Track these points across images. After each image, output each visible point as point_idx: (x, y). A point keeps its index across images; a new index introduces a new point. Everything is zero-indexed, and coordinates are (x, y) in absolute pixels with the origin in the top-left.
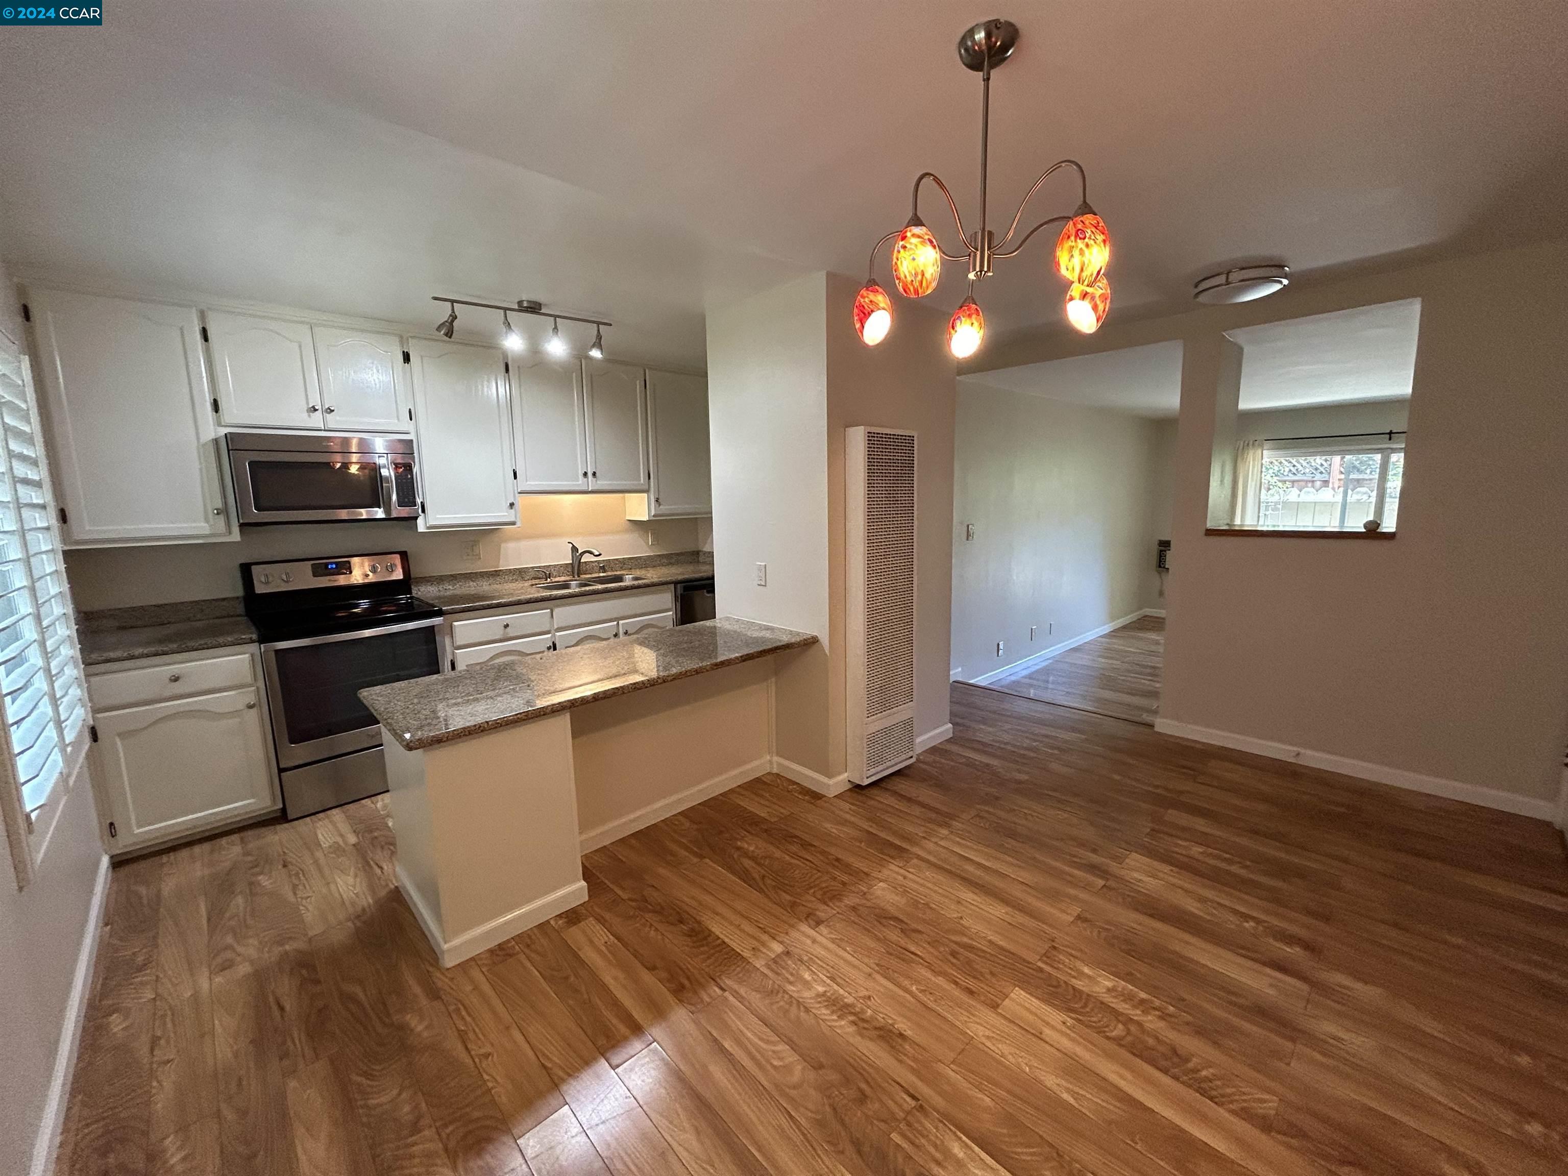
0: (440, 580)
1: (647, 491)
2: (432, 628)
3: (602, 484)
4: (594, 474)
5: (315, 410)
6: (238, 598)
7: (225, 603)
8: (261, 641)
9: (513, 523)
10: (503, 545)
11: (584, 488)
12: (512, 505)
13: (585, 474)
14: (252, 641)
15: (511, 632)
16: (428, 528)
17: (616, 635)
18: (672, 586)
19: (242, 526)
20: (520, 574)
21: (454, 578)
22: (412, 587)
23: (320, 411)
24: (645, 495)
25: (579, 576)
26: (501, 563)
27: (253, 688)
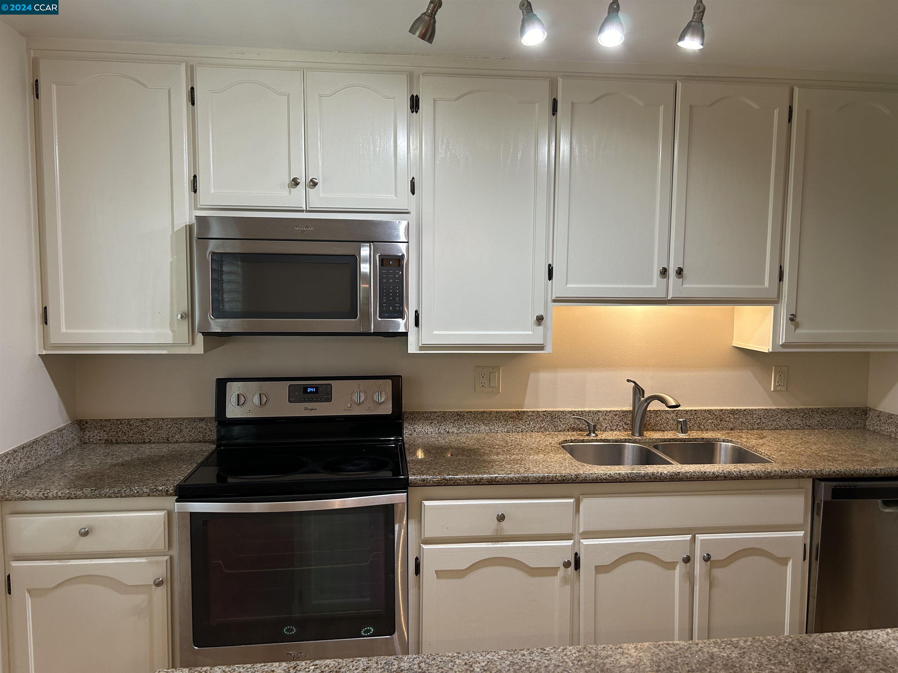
0: (442, 417)
1: (774, 302)
4: (680, 272)
5: (295, 183)
9: (541, 347)
10: (532, 375)
11: (661, 295)
12: (540, 319)
14: (169, 495)
15: (508, 528)
16: (421, 348)
17: (687, 560)
18: (808, 485)
20: (552, 420)
22: (406, 425)
23: (302, 185)
24: (770, 309)
25: (641, 435)
26: (527, 401)
27: (167, 558)
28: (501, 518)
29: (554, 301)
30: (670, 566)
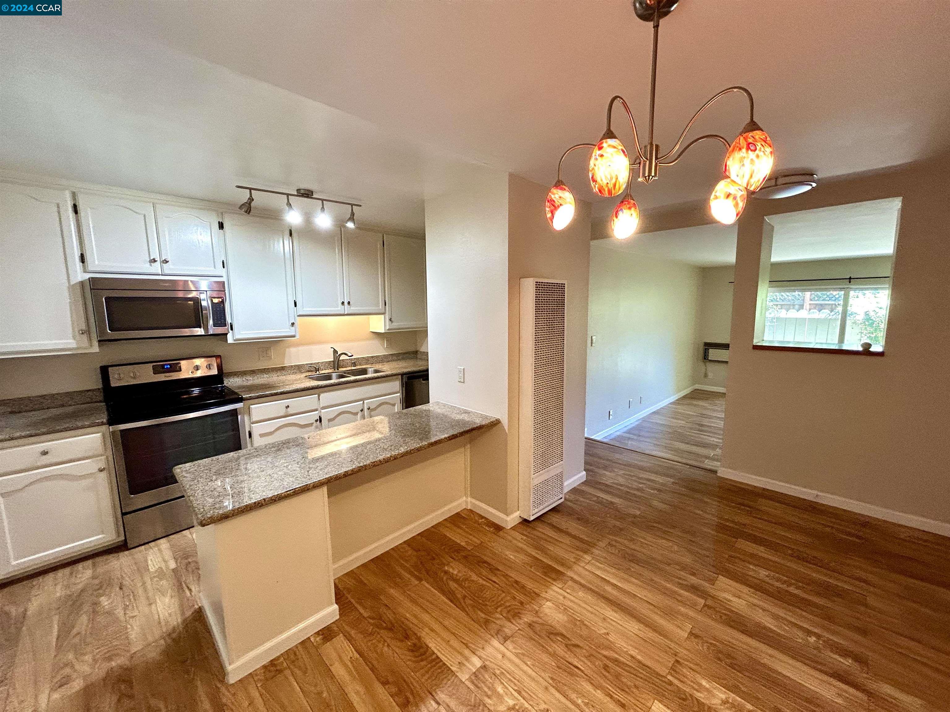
0: (243, 373)
1: (384, 314)
2: (236, 410)
3: (353, 309)
4: (349, 303)
5: (154, 261)
6: (99, 389)
7: (89, 393)
8: (111, 422)
9: (294, 336)
10: (287, 350)
11: (342, 312)
12: (293, 324)
13: (343, 303)
14: (102, 424)
15: (290, 411)
16: (235, 340)
17: (362, 410)
18: (400, 377)
19: (99, 341)
20: (299, 368)
21: (253, 372)
22: (224, 379)
23: (158, 263)
24: (383, 316)
25: (338, 370)
26: (286, 362)
27: (105, 457)
28: (288, 407)
29: (298, 316)
30: (356, 414)
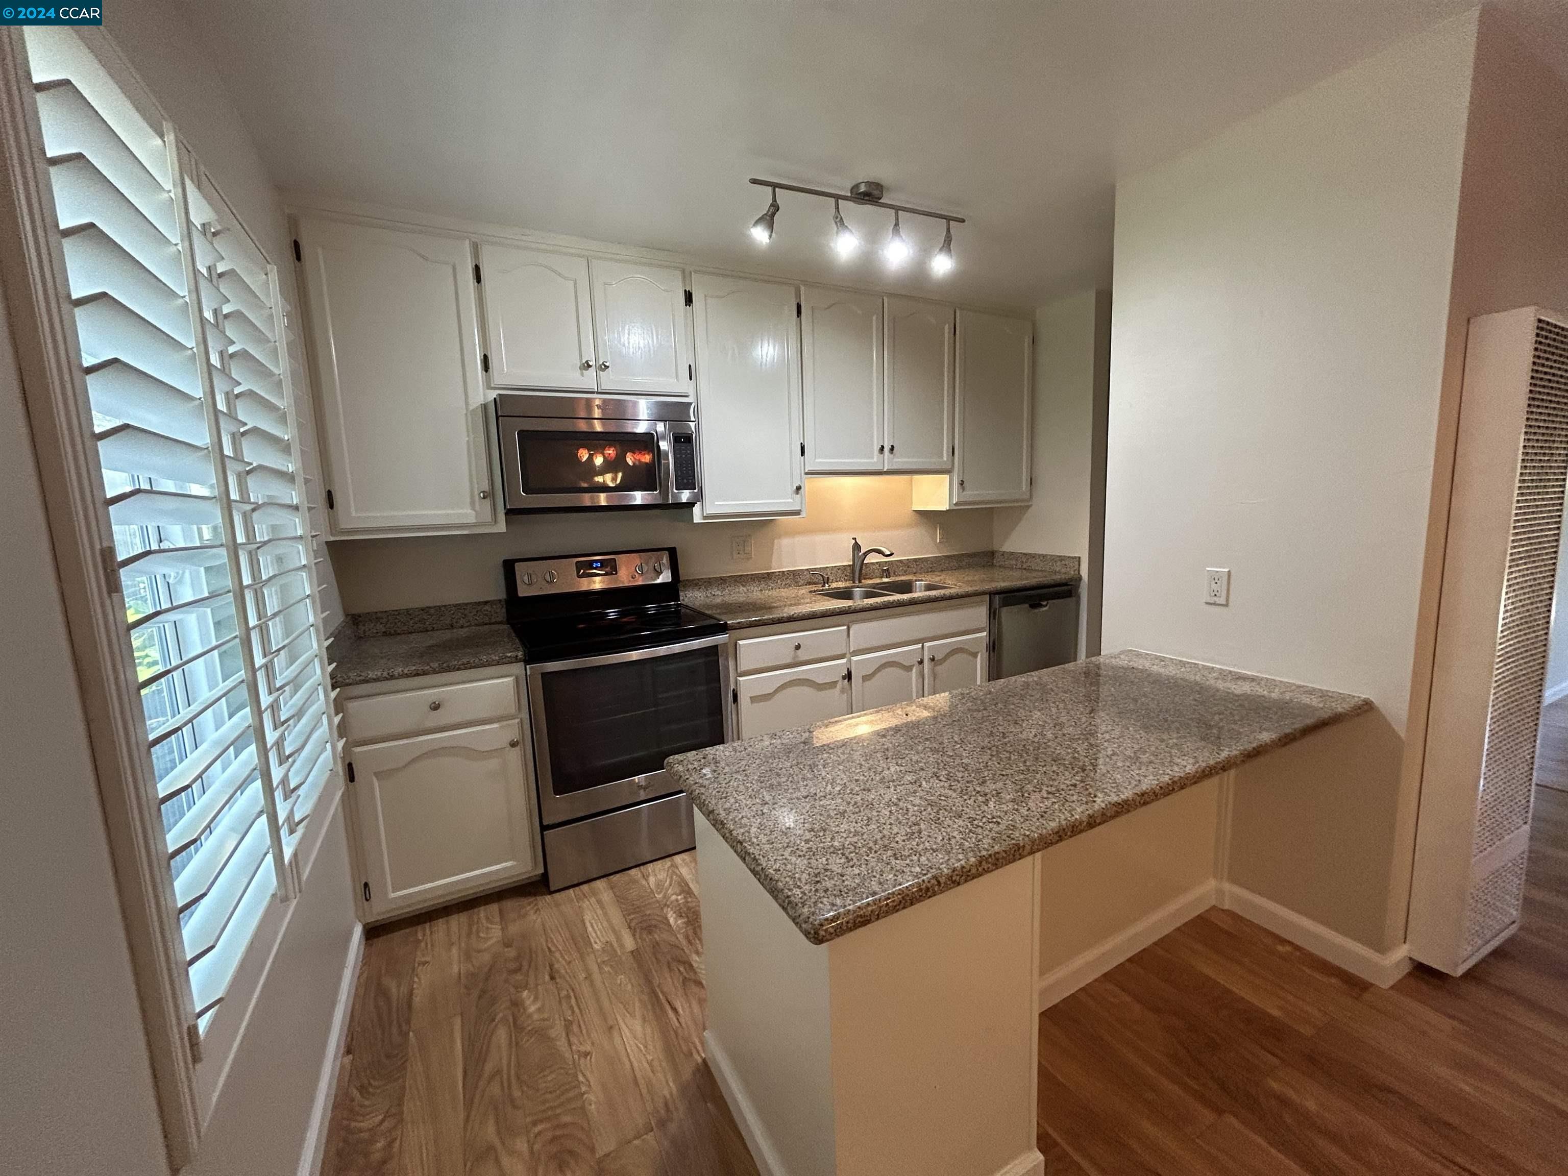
1: (950, 472)
2: (713, 650)
3: (899, 461)
4: (892, 448)
5: (588, 365)
6: (500, 601)
7: (487, 607)
8: (527, 661)
9: (797, 513)
10: (777, 542)
11: (879, 467)
12: (799, 488)
13: (882, 448)
14: (516, 660)
15: (802, 655)
16: (705, 518)
17: (920, 662)
18: (987, 597)
19: (509, 513)
20: (794, 577)
22: (683, 591)
23: (593, 369)
24: (946, 477)
25: (860, 582)
26: (774, 564)
27: (517, 721)
28: (798, 647)
29: (806, 474)
30: (909, 669)
